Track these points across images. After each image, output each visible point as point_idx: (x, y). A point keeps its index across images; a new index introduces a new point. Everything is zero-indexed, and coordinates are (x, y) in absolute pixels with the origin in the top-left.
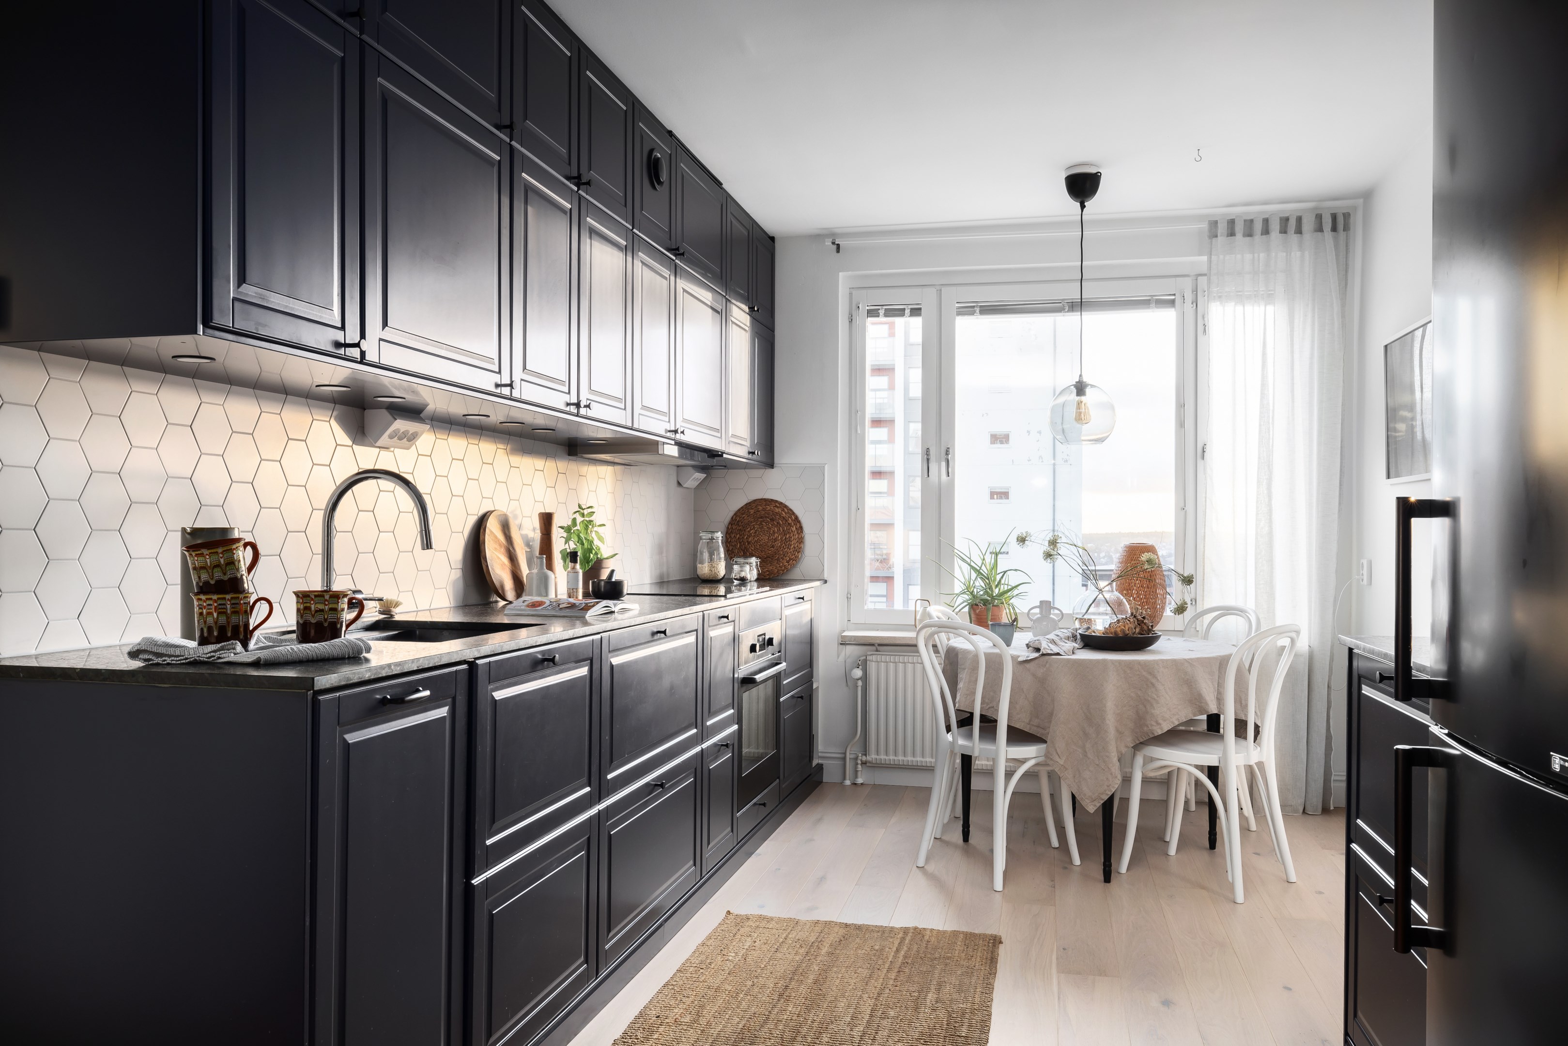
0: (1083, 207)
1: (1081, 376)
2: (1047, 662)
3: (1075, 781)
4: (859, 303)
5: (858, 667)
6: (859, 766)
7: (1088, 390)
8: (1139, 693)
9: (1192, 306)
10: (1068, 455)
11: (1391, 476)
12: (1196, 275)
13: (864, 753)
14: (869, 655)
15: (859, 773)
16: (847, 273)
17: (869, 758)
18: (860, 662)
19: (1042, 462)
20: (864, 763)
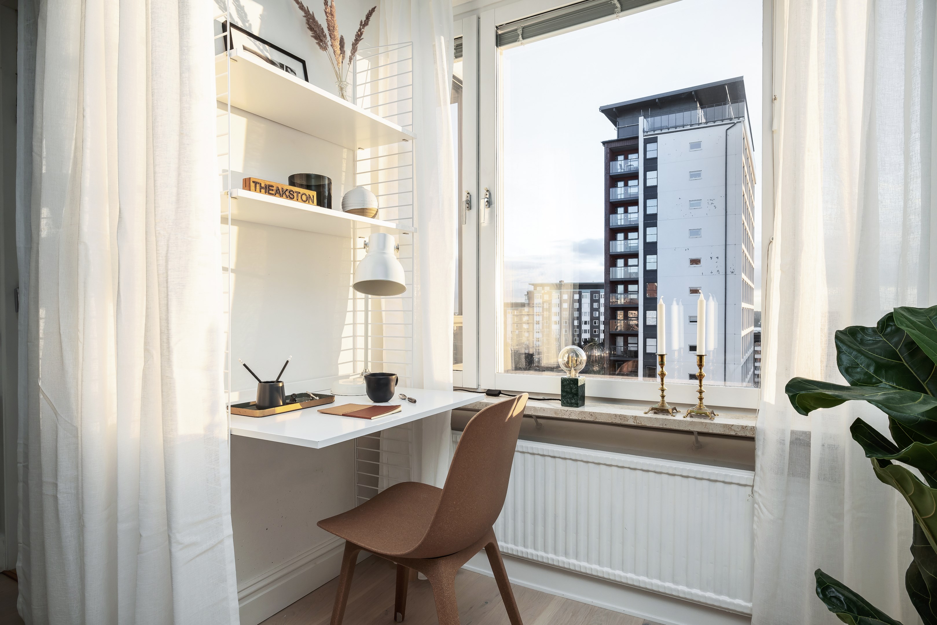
10: (733, 269)
19: (719, 273)
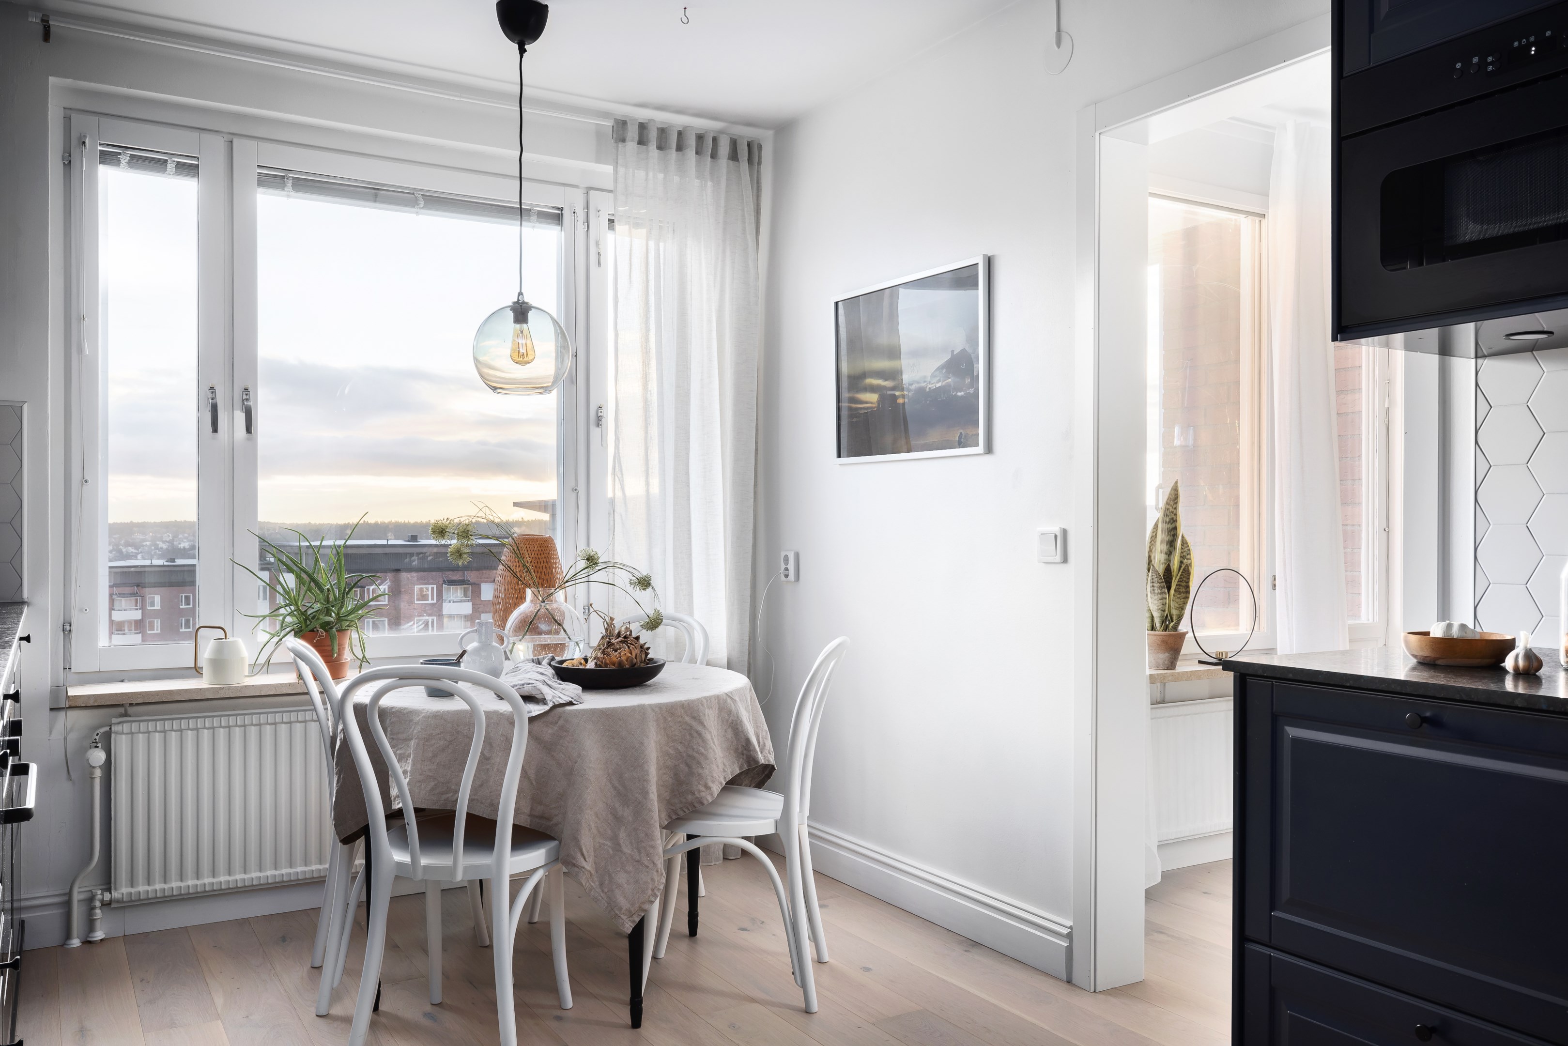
0: (522, 51)
1: (520, 294)
2: (560, 717)
3: (603, 891)
4: (85, 137)
5: (96, 747)
6: (98, 911)
7: (531, 315)
8: (679, 748)
9: (583, 227)
11: (842, 456)
12: (587, 188)
13: (104, 887)
14: (115, 724)
15: (98, 924)
16: (64, 79)
17: (116, 895)
18: (97, 738)
20: (106, 905)
